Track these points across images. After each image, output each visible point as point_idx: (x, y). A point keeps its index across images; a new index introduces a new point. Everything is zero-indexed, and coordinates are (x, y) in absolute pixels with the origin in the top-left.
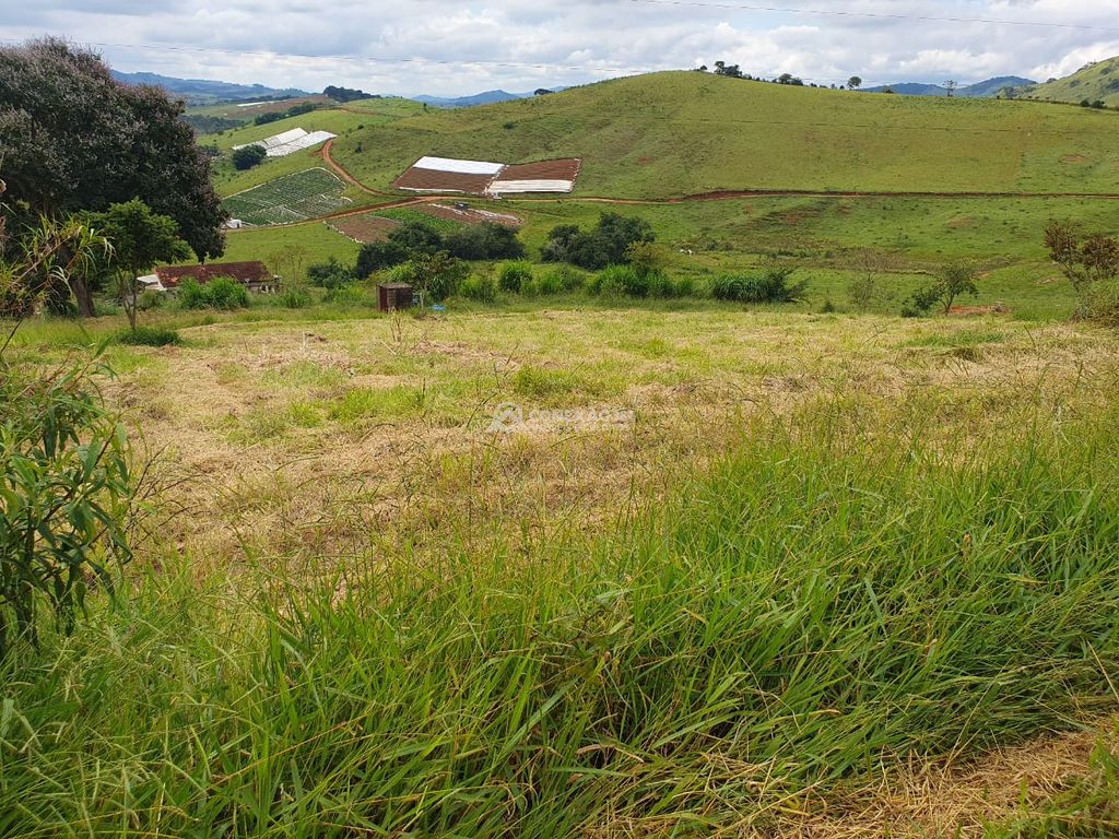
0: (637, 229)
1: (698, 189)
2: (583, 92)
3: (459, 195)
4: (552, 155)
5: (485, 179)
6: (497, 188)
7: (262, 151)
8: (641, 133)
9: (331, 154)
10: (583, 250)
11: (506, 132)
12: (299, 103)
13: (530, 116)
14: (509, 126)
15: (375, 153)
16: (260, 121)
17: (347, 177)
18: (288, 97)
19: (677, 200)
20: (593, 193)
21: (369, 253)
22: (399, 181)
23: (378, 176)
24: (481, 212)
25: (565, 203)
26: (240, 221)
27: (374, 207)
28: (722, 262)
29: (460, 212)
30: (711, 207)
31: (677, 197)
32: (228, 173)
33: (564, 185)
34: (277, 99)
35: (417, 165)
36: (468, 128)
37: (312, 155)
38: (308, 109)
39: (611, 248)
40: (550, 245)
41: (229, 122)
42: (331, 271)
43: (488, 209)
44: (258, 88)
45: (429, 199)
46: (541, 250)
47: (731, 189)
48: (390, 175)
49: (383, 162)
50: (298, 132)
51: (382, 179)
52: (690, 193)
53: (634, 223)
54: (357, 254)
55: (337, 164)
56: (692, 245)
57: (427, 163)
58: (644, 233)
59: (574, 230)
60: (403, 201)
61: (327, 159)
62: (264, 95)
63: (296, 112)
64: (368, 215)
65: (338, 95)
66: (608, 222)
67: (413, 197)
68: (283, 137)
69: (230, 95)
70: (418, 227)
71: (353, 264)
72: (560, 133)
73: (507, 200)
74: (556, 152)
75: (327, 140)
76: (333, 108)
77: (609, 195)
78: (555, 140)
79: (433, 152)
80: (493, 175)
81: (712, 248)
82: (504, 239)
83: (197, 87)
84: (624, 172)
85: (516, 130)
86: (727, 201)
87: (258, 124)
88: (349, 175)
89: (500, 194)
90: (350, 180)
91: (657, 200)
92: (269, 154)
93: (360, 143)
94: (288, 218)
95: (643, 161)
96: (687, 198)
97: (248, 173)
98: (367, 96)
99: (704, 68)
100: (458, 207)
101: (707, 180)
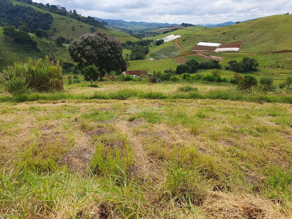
0: (253, 62)
1: (278, 50)
2: (247, 23)
3: (207, 52)
4: (235, 41)
5: (215, 48)
6: (217, 50)
7: (163, 41)
8: (263, 34)
9: (177, 42)
10: (236, 67)
11: (223, 35)
12: (174, 28)
13: (230, 30)
14: (224, 33)
15: (188, 41)
16: (164, 33)
17: (180, 48)
18: (173, 26)
19: (270, 53)
20: (245, 51)
21: (179, 67)
22: (192, 48)
23: (187, 47)
24: (212, 56)
25: (236, 54)
26: (153, 59)
27: (185, 55)
28: (279, 72)
29: (206, 57)
30: (280, 55)
31: (271, 52)
32: (154, 46)
33: (237, 49)
34: (170, 27)
35: (197, 44)
36: (213, 34)
37: (172, 42)
38: (176, 29)
39: (245, 67)
40: (228, 66)
41: (157, 33)
42: (170, 72)
43: (214, 56)
44: (166, 24)
45: (199, 53)
46: (225, 67)
47: (288, 50)
48: (190, 47)
49: (190, 44)
50: (173, 35)
51: (188, 48)
52: (274, 51)
53: (252, 60)
54: (177, 67)
55: (178, 44)
56: (272, 67)
57: (201, 44)
58: (255, 63)
59: (235, 62)
60: (193, 54)
61: (176, 43)
62: (168, 26)
63: (173, 30)
64: (183, 57)
65: (185, 25)
66: (245, 60)
67: (195, 53)
68: (169, 37)
69: (159, 26)
70: (193, 61)
71: (175, 70)
72: (238, 35)
73: (220, 53)
74: (236, 40)
75: (177, 38)
76: (182, 29)
77: (249, 52)
78: (237, 37)
79: (202, 41)
80: (217, 47)
81: (278, 67)
82: (215, 64)
83: (153, 25)
84: (255, 45)
85: (226, 34)
86: (286, 54)
87: (163, 34)
88: (180, 47)
89: (218, 52)
90: (181, 48)
91: (264, 53)
92: (165, 41)
93: (184, 39)
94: (164, 58)
95: (262, 42)
96: (274, 53)
97: (158, 46)
98: (192, 25)
99: (288, 13)
100: (206, 55)
101: (281, 47)
